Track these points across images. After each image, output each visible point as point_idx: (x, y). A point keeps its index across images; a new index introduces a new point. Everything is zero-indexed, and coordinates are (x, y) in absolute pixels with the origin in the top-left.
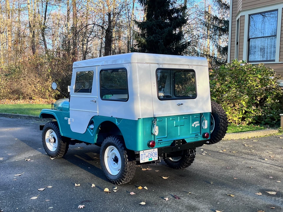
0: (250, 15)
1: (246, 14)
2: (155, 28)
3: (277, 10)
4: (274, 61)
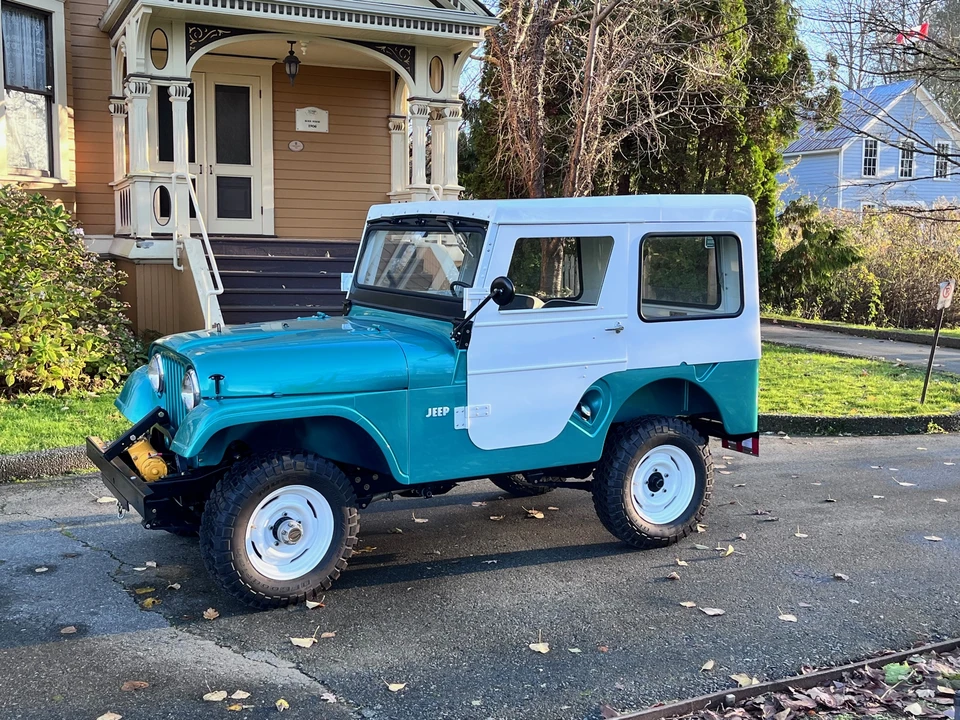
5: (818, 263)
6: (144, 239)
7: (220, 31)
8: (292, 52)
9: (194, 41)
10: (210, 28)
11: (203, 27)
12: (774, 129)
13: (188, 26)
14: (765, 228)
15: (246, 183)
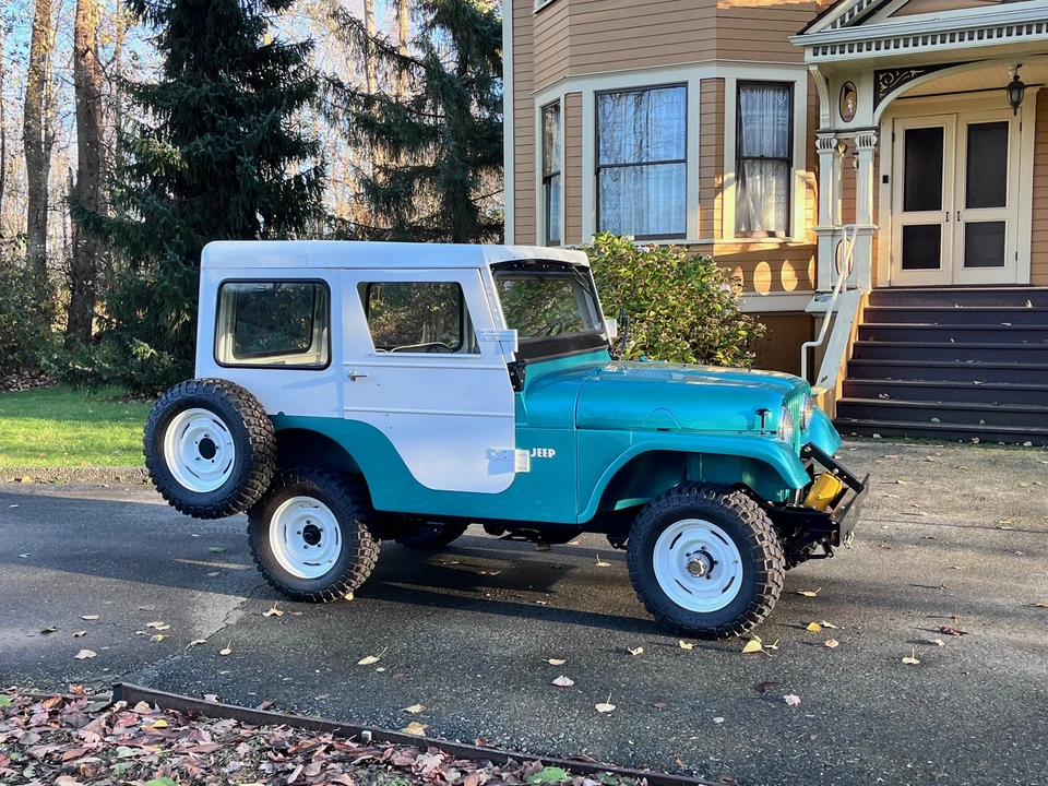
0: (599, 95)
1: (588, 88)
2: (212, 111)
3: (685, 84)
4: (683, 236)
6: (823, 293)
7: (913, 72)
8: (1016, 77)
9: (884, 87)
10: (902, 70)
11: (894, 71)
13: (877, 73)
15: (998, 228)
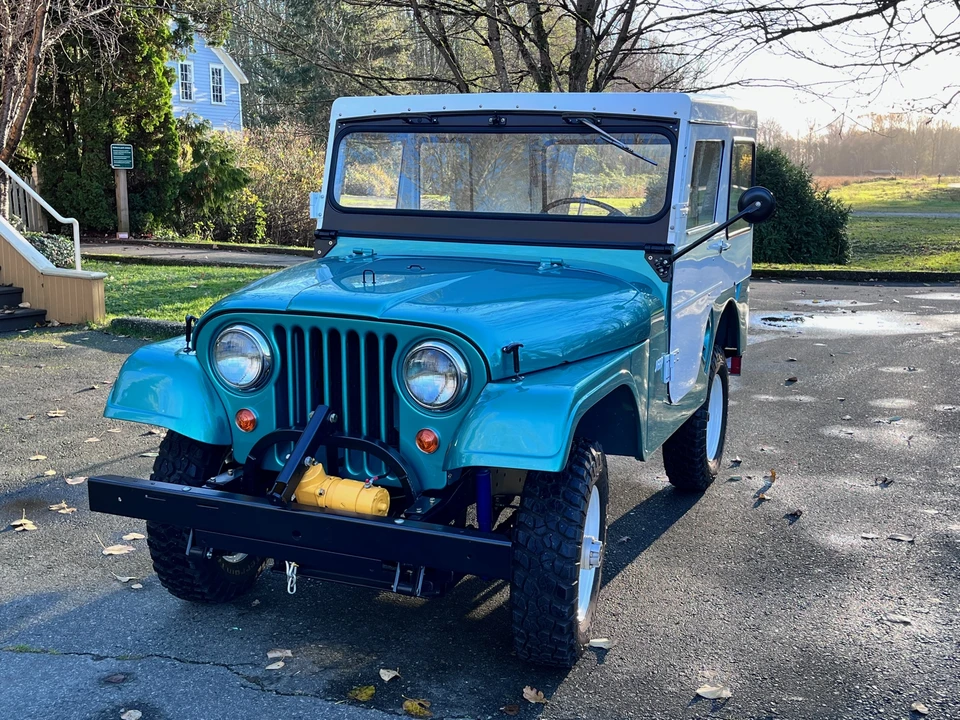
5: (220, 185)
12: (168, 40)
14: (170, 148)
